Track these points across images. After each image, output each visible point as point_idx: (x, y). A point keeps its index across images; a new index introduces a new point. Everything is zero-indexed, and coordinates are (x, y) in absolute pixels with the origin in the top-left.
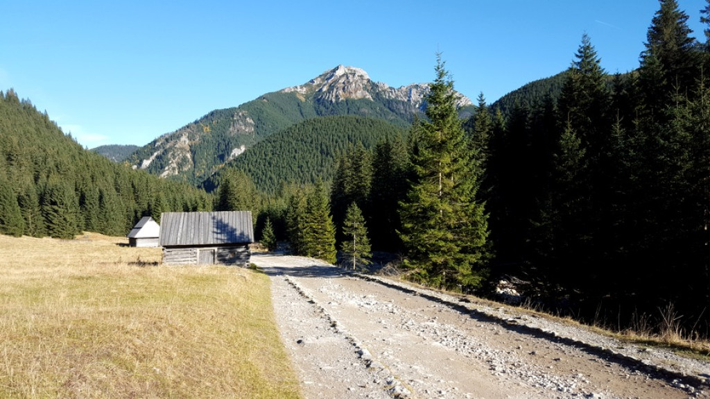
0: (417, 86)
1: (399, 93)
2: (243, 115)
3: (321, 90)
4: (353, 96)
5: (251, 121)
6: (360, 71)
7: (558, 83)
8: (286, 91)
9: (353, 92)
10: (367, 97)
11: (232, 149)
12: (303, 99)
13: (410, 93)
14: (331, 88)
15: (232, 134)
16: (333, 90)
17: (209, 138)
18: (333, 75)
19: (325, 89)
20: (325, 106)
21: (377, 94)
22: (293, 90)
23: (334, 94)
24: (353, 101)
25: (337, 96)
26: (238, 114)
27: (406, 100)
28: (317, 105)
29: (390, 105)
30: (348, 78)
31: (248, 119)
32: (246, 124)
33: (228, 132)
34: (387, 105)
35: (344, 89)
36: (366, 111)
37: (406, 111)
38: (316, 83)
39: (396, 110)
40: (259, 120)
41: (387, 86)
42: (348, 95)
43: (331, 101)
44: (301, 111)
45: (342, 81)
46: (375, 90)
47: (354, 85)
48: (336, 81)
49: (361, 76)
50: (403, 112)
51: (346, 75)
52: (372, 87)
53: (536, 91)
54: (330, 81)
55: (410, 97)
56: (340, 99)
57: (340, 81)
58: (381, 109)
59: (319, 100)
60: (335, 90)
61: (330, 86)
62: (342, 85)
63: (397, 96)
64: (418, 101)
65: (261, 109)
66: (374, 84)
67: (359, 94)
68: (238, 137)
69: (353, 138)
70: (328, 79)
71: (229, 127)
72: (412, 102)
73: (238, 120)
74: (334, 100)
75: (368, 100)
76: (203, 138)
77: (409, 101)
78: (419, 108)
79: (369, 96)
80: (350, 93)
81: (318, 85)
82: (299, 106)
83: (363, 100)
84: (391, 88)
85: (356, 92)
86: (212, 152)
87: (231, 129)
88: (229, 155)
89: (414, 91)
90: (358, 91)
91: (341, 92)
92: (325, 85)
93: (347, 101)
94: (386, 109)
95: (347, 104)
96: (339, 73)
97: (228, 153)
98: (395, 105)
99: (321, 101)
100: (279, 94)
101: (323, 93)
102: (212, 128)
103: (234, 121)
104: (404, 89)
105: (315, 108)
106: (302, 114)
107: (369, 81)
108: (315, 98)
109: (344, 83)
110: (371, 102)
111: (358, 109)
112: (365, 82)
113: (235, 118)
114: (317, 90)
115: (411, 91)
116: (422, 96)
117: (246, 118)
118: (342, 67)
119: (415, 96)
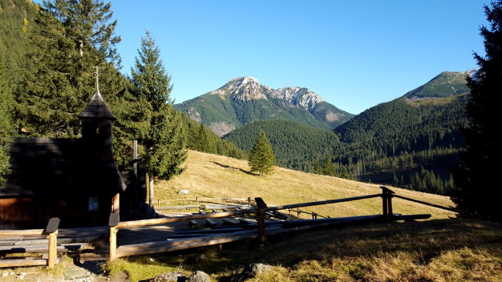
0: (288, 89)
1: (278, 93)
2: (193, 110)
3: (234, 93)
4: (256, 97)
5: (198, 114)
6: (256, 80)
8: (213, 93)
10: (264, 98)
12: (224, 99)
14: (241, 92)
16: (243, 93)
18: (241, 84)
19: (237, 92)
20: (238, 103)
21: (268, 94)
22: (217, 93)
23: (244, 96)
24: (256, 101)
25: (245, 97)
26: (190, 110)
27: (282, 98)
28: (233, 103)
30: (251, 86)
31: (197, 113)
32: (196, 117)
34: (275, 102)
35: (249, 92)
36: (265, 107)
37: (287, 106)
38: (231, 87)
39: (281, 106)
40: (202, 113)
41: (270, 89)
42: (253, 97)
43: (242, 100)
44: (224, 107)
45: (248, 87)
46: (266, 92)
47: (255, 90)
48: (243, 87)
49: (257, 83)
50: (285, 107)
51: (248, 84)
52: (264, 90)
54: (239, 87)
55: (285, 95)
56: (248, 99)
57: (246, 88)
58: (273, 106)
59: (234, 99)
60: (244, 93)
61: (240, 90)
62: (248, 90)
63: (277, 95)
64: (290, 98)
66: (264, 88)
67: (259, 96)
70: (238, 85)
72: (287, 99)
73: (191, 114)
74: (244, 100)
75: (265, 100)
77: (284, 98)
78: (291, 102)
80: (254, 95)
81: (232, 89)
82: (222, 103)
83: (262, 100)
84: (273, 89)
85: (257, 95)
89: (287, 92)
91: (248, 94)
92: (236, 90)
93: (252, 100)
94: (276, 106)
95: (253, 103)
96: (245, 82)
98: (279, 102)
99: (236, 100)
100: (208, 95)
101: (236, 95)
103: (189, 115)
104: (281, 90)
105: (232, 104)
106: (225, 108)
107: (261, 86)
108: (231, 98)
109: (249, 89)
110: (267, 101)
111: (260, 106)
112: (259, 87)
113: (189, 113)
114: (231, 93)
115: (285, 92)
116: (292, 95)
117: (195, 112)
118: (246, 78)
119: (288, 95)
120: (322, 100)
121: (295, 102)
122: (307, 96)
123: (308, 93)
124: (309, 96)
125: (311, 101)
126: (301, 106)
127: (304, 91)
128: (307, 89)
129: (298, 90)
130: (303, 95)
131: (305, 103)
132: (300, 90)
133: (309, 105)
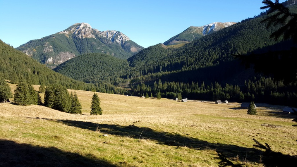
0: (110, 31)
1: (103, 34)
2: (48, 44)
3: (75, 33)
4: (88, 37)
5: (51, 47)
6: (89, 25)
8: (61, 33)
11: (48, 58)
12: (68, 37)
13: (107, 34)
14: (79, 33)
15: (45, 52)
17: (36, 53)
18: (79, 28)
19: (76, 33)
20: (77, 40)
21: (96, 35)
22: (63, 33)
23: (81, 35)
24: (89, 39)
25: (82, 36)
26: (46, 44)
28: (74, 39)
29: (101, 40)
31: (50, 46)
32: (50, 48)
33: (43, 51)
35: (84, 33)
36: (94, 43)
38: (73, 29)
39: (104, 42)
40: (54, 46)
41: (98, 31)
43: (80, 38)
44: (68, 42)
45: (83, 30)
46: (95, 33)
47: (88, 32)
48: (81, 30)
49: (89, 28)
50: (107, 43)
51: (84, 28)
52: (94, 32)
54: (78, 30)
55: (107, 35)
56: (83, 38)
57: (82, 30)
58: (99, 42)
59: (74, 37)
60: (81, 34)
61: (78, 31)
62: (83, 32)
63: (103, 35)
64: (111, 37)
66: (94, 31)
67: (90, 36)
68: (48, 53)
71: (43, 49)
72: (108, 38)
73: (46, 47)
74: (81, 38)
75: (94, 38)
76: (34, 53)
77: (107, 37)
78: (111, 40)
79: (94, 37)
80: (87, 35)
81: (73, 31)
82: (67, 40)
83: (92, 38)
84: (100, 31)
85: (89, 35)
86: (39, 59)
87: (44, 50)
88: (47, 61)
89: (109, 33)
90: (90, 35)
91: (83, 35)
92: (76, 31)
93: (86, 38)
94: (101, 42)
95: (86, 40)
96: (82, 26)
97: (46, 60)
98: (103, 40)
99: (76, 38)
100: (58, 34)
101: (76, 35)
102: (36, 50)
103: (45, 47)
104: (105, 32)
105: (73, 40)
106: (69, 43)
108: (73, 36)
109: (84, 31)
110: (95, 39)
111: (91, 42)
112: (91, 30)
113: (45, 46)
114: (73, 33)
116: (112, 35)
117: (49, 45)
118: (82, 24)
119: (109, 35)
120: (129, 39)
121: (113, 40)
122: (120, 36)
123: (121, 35)
124: (122, 37)
125: (122, 40)
126: (117, 42)
127: (119, 33)
128: (120, 32)
129: (115, 32)
130: (118, 36)
131: (119, 41)
132: (117, 32)
133: (121, 42)
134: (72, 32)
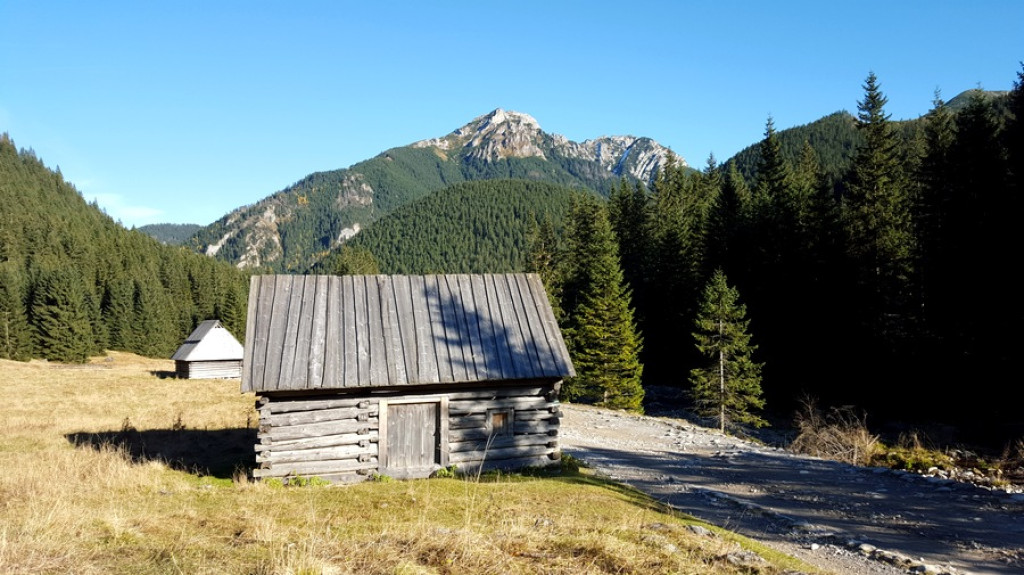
0: (608, 140)
1: (583, 150)
2: (356, 180)
3: (470, 144)
4: (518, 153)
5: (369, 189)
6: (527, 118)
7: (821, 133)
8: (420, 145)
9: (518, 147)
10: (538, 155)
11: (340, 229)
12: (444, 157)
13: (599, 150)
14: (485, 141)
15: (341, 208)
16: (488, 144)
17: (307, 212)
18: (488, 123)
19: (476, 143)
20: (476, 168)
21: (552, 150)
22: (429, 144)
23: (489, 150)
24: (518, 161)
25: (494, 153)
26: (348, 179)
27: (593, 160)
28: (465, 166)
29: (571, 166)
30: (509, 127)
31: (364, 185)
32: (361, 193)
33: (334, 205)
34: (566, 166)
35: (504, 142)
36: (537, 175)
37: (594, 175)
38: (464, 133)
39: (580, 174)
40: (380, 186)
41: (565, 140)
42: (510, 151)
43: (486, 160)
44: (441, 174)
45: (501, 131)
46: (548, 145)
47: (518, 137)
48: (493, 132)
49: (529, 125)
50: (589, 176)
51: (506, 123)
52: (546, 140)
53: (789, 144)
54: (483, 132)
55: (599, 155)
56: (499, 158)
57: (498, 132)
58: (558, 173)
59: (467, 159)
60: (491, 144)
61: (484, 138)
62: (502, 137)
63: (580, 154)
64: (611, 162)
65: (382, 171)
66: (547, 136)
67: (526, 151)
68: (350, 211)
69: (522, 213)
70: (481, 129)
71: (337, 197)
72: (602, 163)
73: (349, 188)
74: (489, 159)
75: (539, 158)
76: (298, 214)
77: (597, 160)
78: (612, 171)
79: (540, 154)
80: (513, 148)
81: (467, 138)
82: (438, 166)
83: (532, 159)
84: (571, 143)
85: (521, 147)
86: (310, 233)
87: (339, 200)
88: (335, 238)
89: (604, 147)
90: (525, 147)
91: (499, 147)
92: (475, 137)
93: (508, 160)
94: (565, 173)
95: (509, 165)
96: (497, 120)
97: (334, 235)
98: (577, 167)
99: (471, 159)
100: (409, 150)
101: (474, 149)
102: (310, 199)
103: (343, 189)
104: (590, 144)
105: (462, 170)
106: (443, 178)
107: (539, 132)
108: (461, 156)
109: (504, 134)
110: (543, 162)
111: (526, 172)
112: (534, 133)
113: (345, 185)
114: (465, 145)
115: (600, 147)
116: (616, 155)
117: (361, 184)
118: (501, 111)
119: (606, 154)
120: (684, 164)
121: (619, 168)
122: (649, 154)
123: (653, 149)
124: (654, 156)
125: (656, 166)
126: (633, 178)
127: (644, 144)
128: (649, 140)
129: (629, 142)
130: (638, 154)
131: (644, 172)
132: (635, 142)
133: (651, 175)
134: (462, 143)
